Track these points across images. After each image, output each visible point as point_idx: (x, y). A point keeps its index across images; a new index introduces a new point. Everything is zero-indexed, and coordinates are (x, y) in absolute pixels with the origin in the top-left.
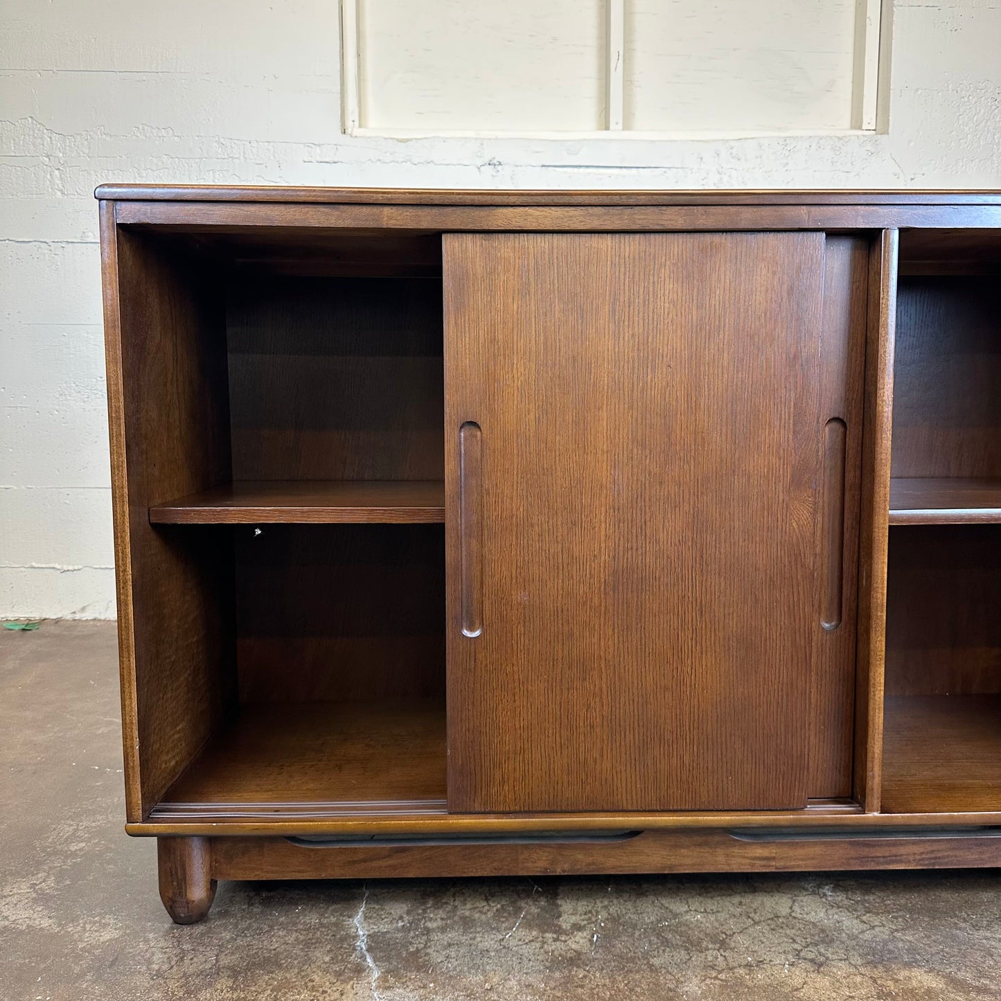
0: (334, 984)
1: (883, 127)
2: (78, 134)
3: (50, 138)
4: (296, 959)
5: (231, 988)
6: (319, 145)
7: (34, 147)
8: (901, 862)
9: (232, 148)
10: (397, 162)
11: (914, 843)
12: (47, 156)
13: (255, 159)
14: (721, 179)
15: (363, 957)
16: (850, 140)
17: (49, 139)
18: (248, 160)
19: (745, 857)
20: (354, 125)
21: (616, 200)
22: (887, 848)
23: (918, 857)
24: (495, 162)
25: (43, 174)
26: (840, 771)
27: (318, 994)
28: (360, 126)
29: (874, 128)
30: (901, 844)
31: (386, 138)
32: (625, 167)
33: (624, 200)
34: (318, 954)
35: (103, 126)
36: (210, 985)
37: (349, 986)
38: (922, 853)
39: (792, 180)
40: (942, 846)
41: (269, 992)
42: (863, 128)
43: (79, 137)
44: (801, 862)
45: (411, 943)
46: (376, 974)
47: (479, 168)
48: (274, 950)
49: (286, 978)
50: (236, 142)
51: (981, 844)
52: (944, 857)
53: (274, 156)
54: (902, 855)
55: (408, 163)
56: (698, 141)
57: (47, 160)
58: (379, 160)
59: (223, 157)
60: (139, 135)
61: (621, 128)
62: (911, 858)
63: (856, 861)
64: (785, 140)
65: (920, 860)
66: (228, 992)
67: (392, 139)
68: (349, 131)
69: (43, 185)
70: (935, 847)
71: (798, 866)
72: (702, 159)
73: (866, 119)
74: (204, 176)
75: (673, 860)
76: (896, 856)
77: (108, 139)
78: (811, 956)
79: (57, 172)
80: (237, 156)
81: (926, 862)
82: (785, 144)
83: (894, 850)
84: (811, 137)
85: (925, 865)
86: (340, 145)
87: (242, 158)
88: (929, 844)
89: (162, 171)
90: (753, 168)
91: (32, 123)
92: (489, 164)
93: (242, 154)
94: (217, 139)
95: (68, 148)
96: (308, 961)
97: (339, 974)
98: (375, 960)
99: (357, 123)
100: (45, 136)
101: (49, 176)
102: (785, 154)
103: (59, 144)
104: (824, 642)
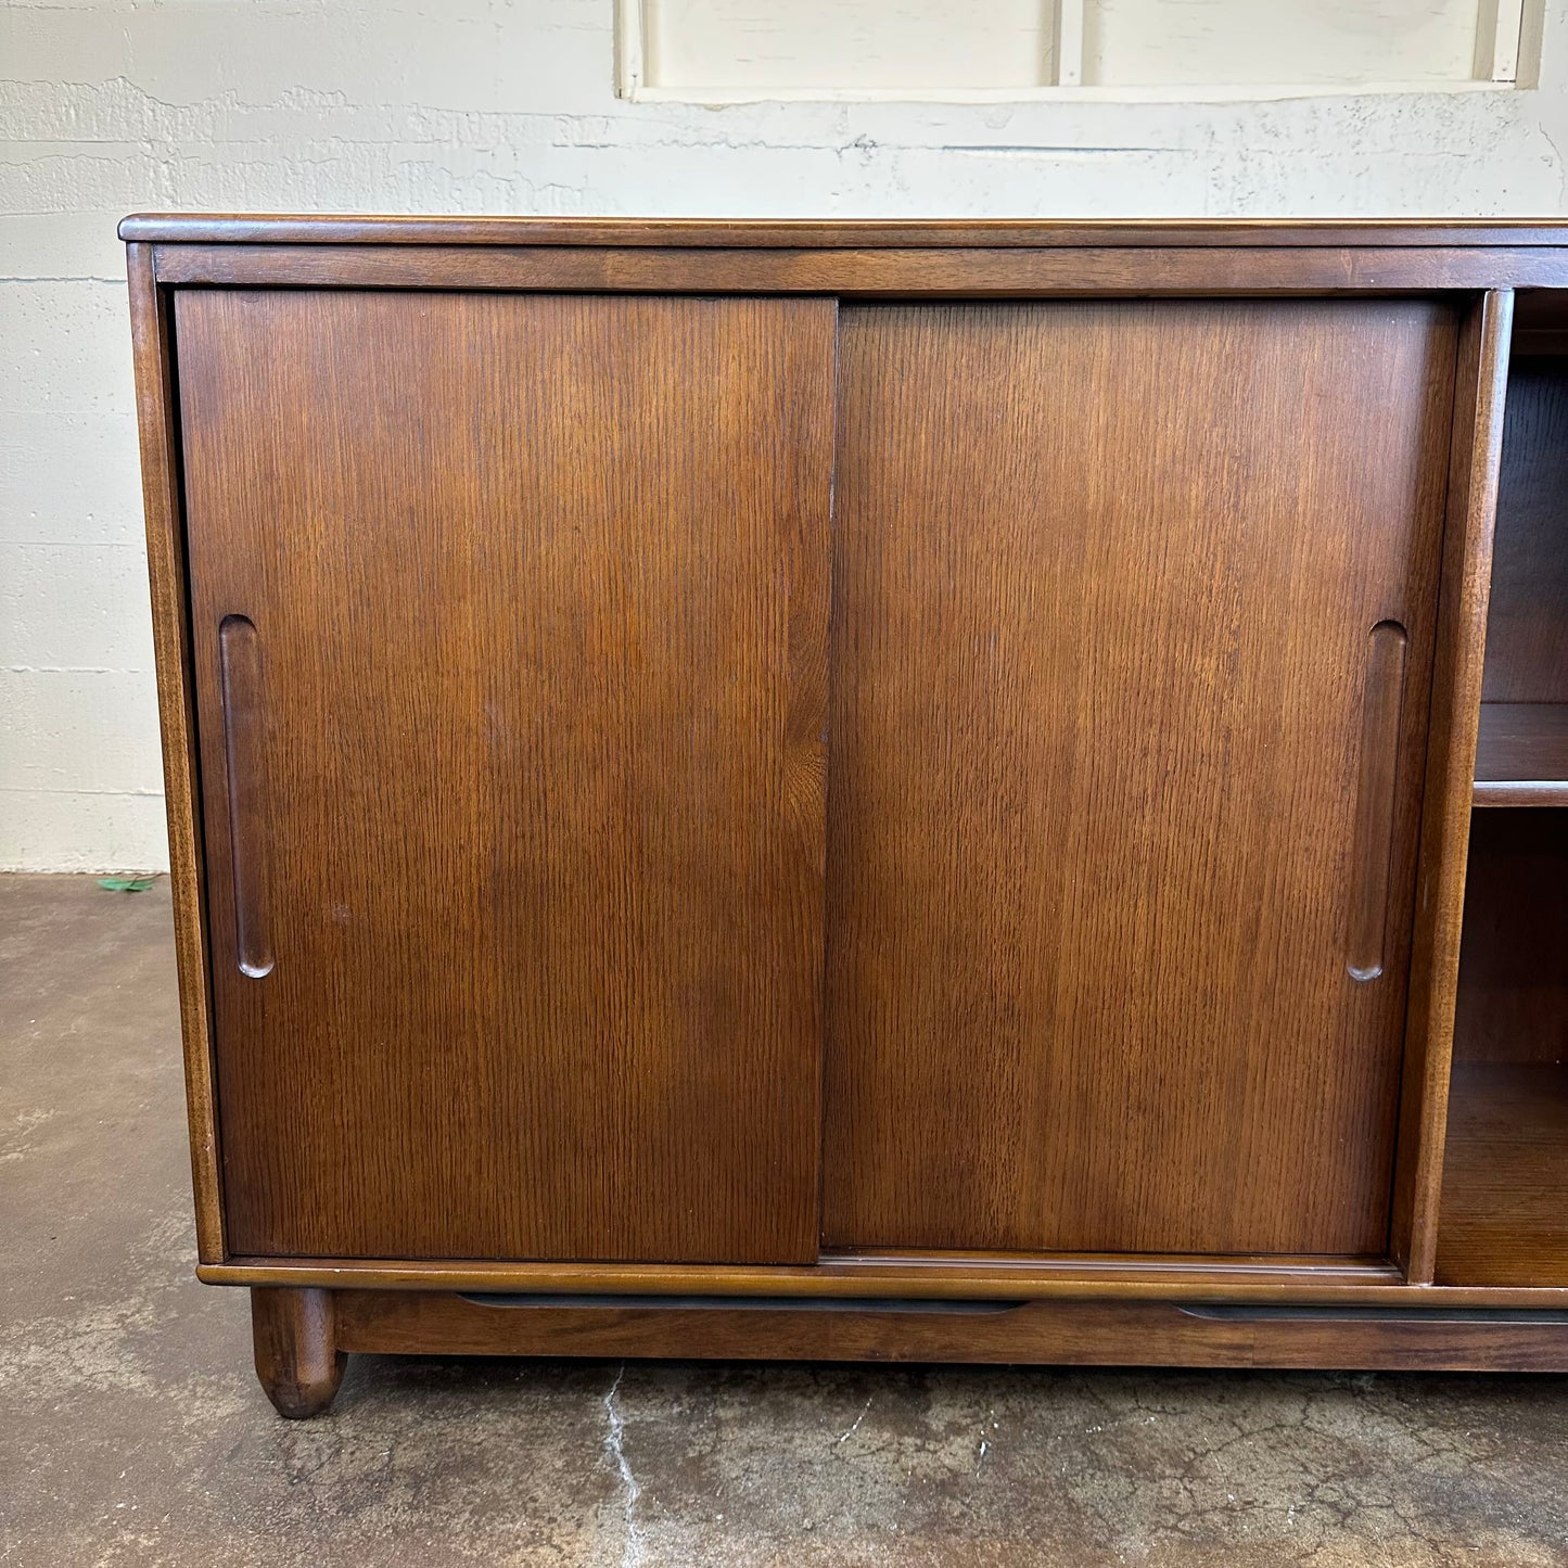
0: (567, 1506)
1: (1528, 75)
2: (196, 104)
3: (153, 111)
4: (511, 1462)
5: (410, 1505)
6: (578, 118)
7: (128, 126)
8: (1464, 1359)
9: (439, 124)
10: (705, 144)
11: (1489, 1330)
12: (149, 142)
13: (476, 143)
14: (1245, 169)
15: (615, 1464)
16: (1469, 99)
17: (151, 113)
18: (465, 144)
19: (1201, 1344)
20: (635, 83)
21: (1012, 236)
22: (1441, 1337)
23: (1493, 1353)
24: (866, 141)
25: (143, 170)
26: (1368, 1211)
27: (542, 1523)
28: (646, 85)
29: (1513, 79)
30: (1468, 1331)
31: (686, 105)
32: (1083, 149)
33: (1027, 238)
34: (544, 1454)
35: (235, 90)
36: (378, 1498)
37: (591, 1513)
38: (1501, 1347)
39: (1367, 170)
40: (1537, 1336)
41: (467, 1515)
42: (1495, 78)
43: (196, 109)
44: (1295, 1355)
45: (691, 1444)
46: (634, 1493)
47: (839, 153)
48: (479, 1444)
49: (494, 1493)
50: (446, 114)
52: (1538, 1354)
53: (506, 137)
54: (1466, 1349)
55: (723, 145)
56: (1207, 104)
57: (149, 146)
58: (676, 141)
59: (425, 140)
60: (291, 104)
61: (1078, 82)
62: (1482, 1354)
63: (1390, 1356)
64: (1357, 101)
65: (1496, 1358)
66: (404, 1511)
67: (695, 105)
68: (627, 93)
69: (144, 188)
70: (1524, 1337)
71: (1292, 1361)
72: (1213, 134)
73: (1499, 62)
74: (396, 172)
75: (1084, 1345)
76: (1456, 1350)
77: (243, 111)
78: (1331, 1497)
79: (164, 167)
80: (446, 138)
81: (1508, 1362)
82: (1357, 107)
83: (1454, 1341)
84: (1402, 95)
85: (1505, 1366)
86: (613, 117)
87: (455, 140)
88: (1515, 1332)
89: (328, 163)
90: (1300, 151)
91: (125, 87)
92: (856, 145)
93: (455, 134)
94: (415, 109)
95: (180, 127)
96: (530, 1465)
97: (575, 1491)
98: (634, 1469)
99: (640, 79)
100: (145, 108)
101: (152, 174)
102: (1355, 126)
103: (167, 122)
104: (1351, 1000)
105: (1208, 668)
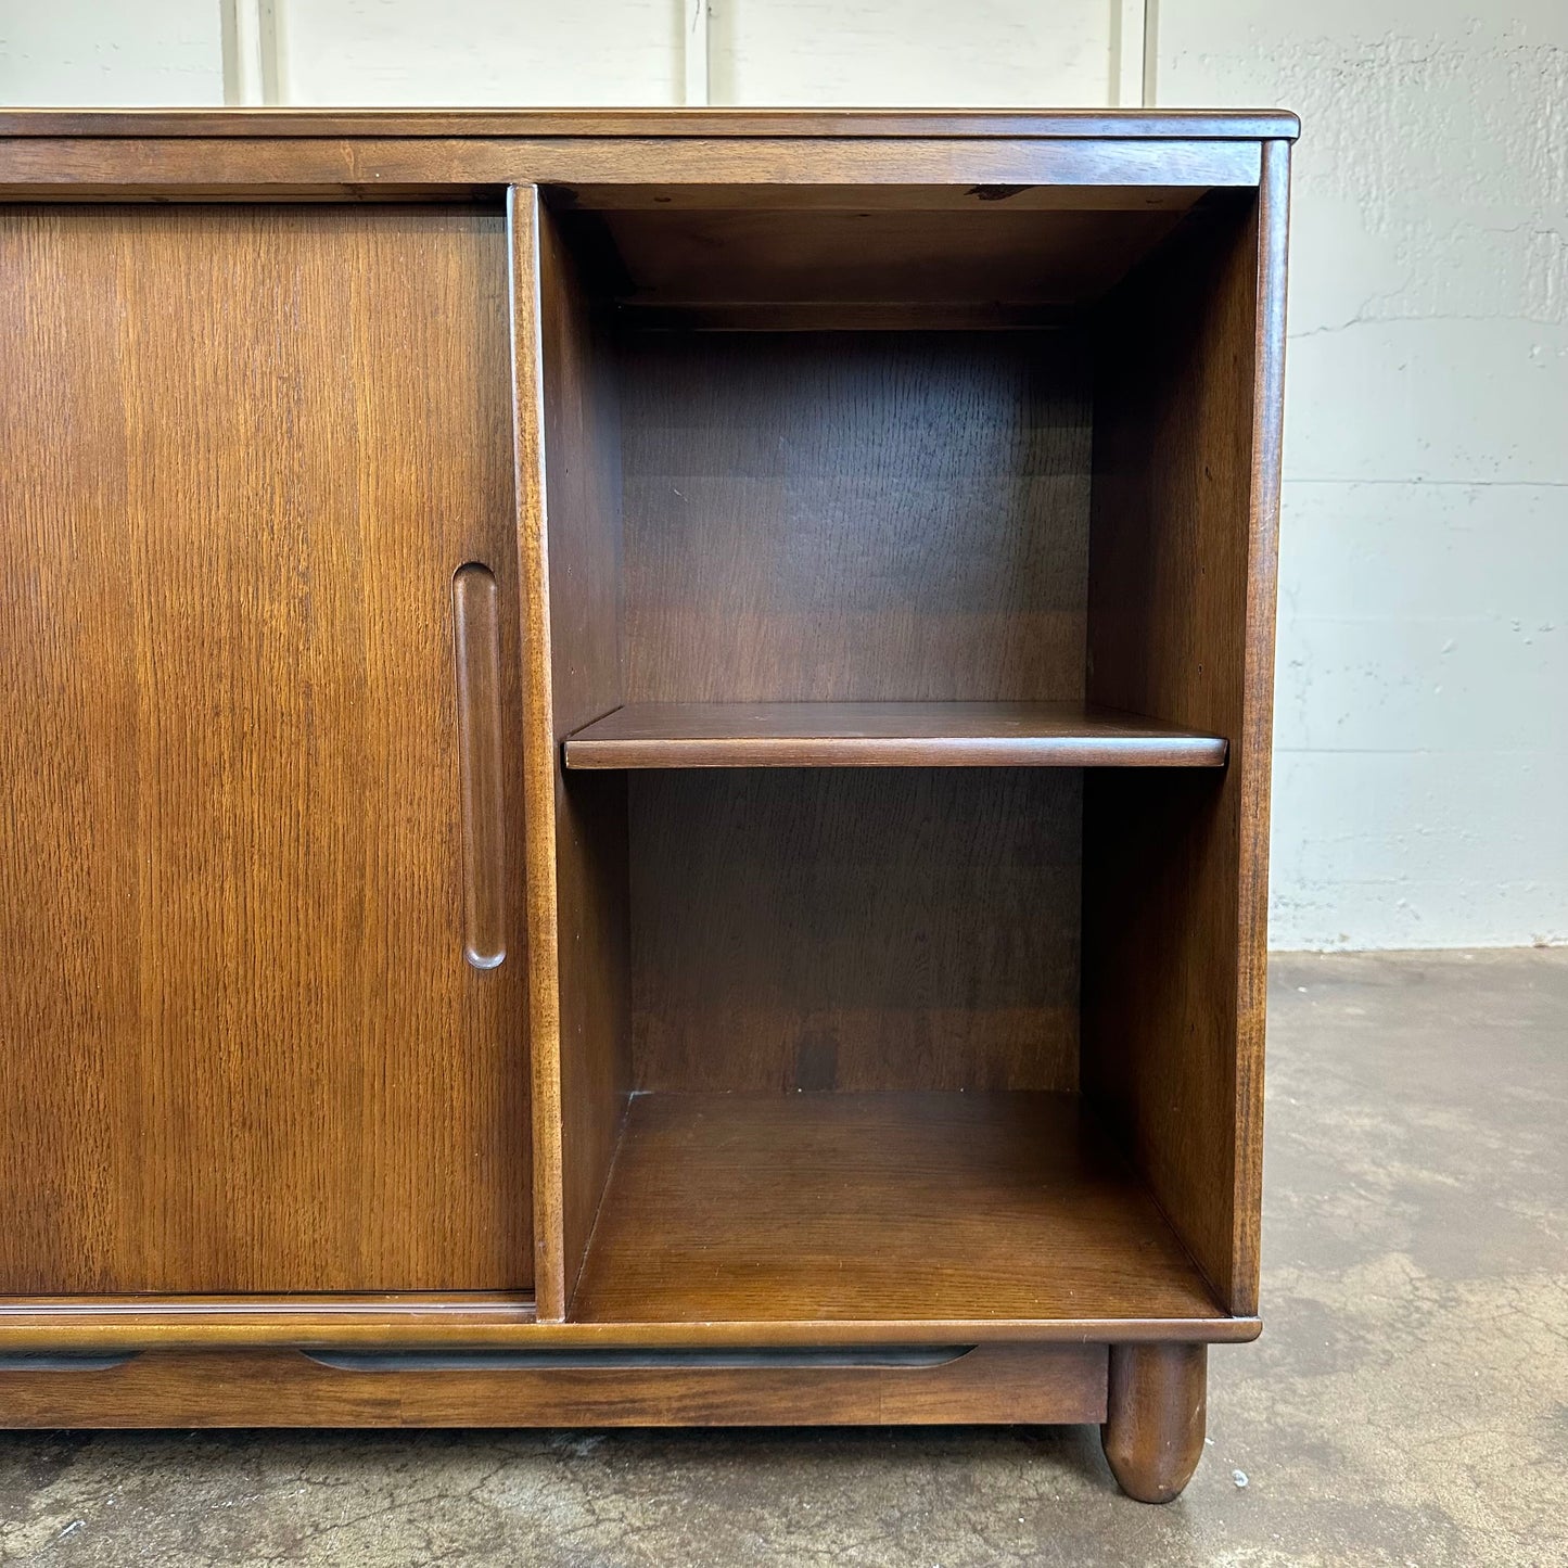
8: (642, 1412)
11: (667, 1377)
19: (339, 1400)
22: (615, 1386)
23: (675, 1405)
26: (514, 1238)
38: (682, 1397)
40: (724, 1383)
44: (450, 1411)
51: (795, 1380)
52: (725, 1405)
54: (643, 1400)
62: (663, 1405)
63: (557, 1410)
65: (679, 1410)
70: (708, 1385)
71: (446, 1418)
75: (205, 1405)
76: (633, 1401)
81: (692, 1414)
83: (631, 1391)
85: (690, 1419)
88: (696, 1379)
104: (474, 992)
105: (277, 614)
